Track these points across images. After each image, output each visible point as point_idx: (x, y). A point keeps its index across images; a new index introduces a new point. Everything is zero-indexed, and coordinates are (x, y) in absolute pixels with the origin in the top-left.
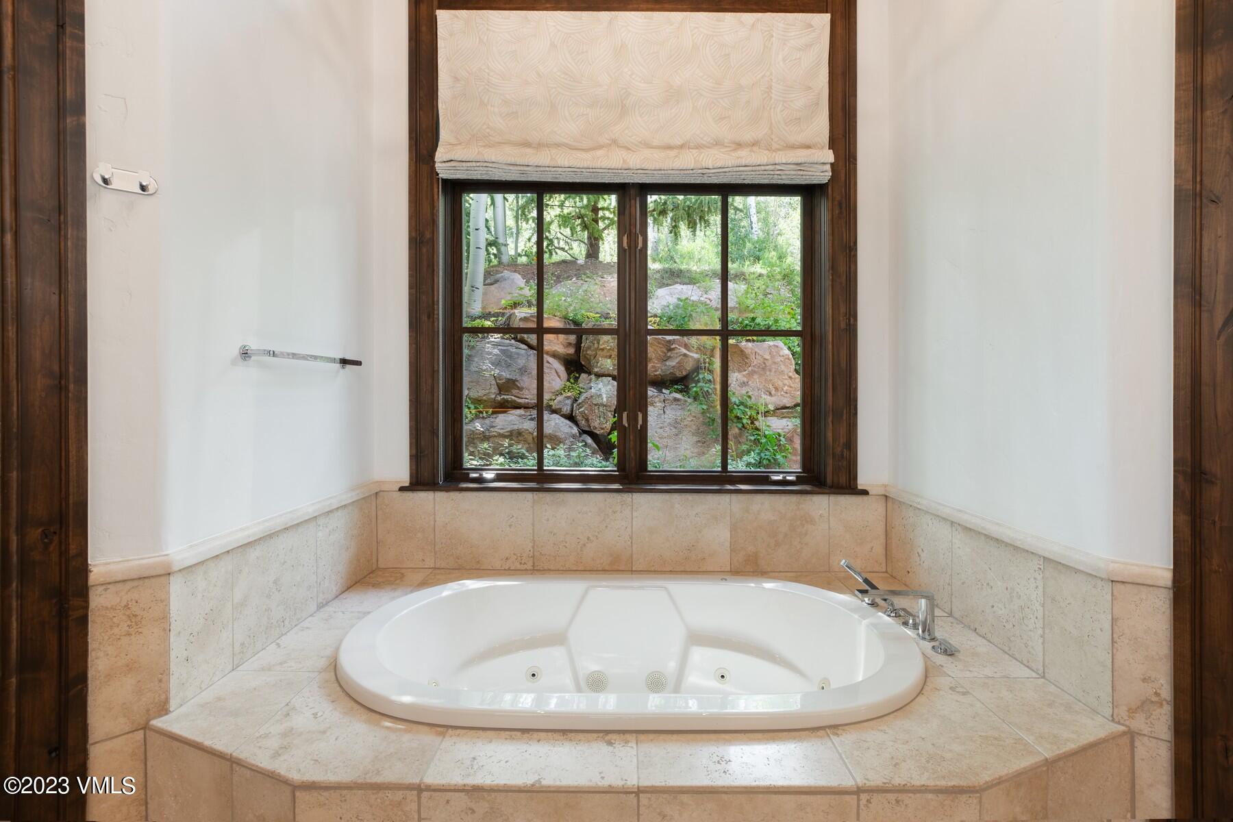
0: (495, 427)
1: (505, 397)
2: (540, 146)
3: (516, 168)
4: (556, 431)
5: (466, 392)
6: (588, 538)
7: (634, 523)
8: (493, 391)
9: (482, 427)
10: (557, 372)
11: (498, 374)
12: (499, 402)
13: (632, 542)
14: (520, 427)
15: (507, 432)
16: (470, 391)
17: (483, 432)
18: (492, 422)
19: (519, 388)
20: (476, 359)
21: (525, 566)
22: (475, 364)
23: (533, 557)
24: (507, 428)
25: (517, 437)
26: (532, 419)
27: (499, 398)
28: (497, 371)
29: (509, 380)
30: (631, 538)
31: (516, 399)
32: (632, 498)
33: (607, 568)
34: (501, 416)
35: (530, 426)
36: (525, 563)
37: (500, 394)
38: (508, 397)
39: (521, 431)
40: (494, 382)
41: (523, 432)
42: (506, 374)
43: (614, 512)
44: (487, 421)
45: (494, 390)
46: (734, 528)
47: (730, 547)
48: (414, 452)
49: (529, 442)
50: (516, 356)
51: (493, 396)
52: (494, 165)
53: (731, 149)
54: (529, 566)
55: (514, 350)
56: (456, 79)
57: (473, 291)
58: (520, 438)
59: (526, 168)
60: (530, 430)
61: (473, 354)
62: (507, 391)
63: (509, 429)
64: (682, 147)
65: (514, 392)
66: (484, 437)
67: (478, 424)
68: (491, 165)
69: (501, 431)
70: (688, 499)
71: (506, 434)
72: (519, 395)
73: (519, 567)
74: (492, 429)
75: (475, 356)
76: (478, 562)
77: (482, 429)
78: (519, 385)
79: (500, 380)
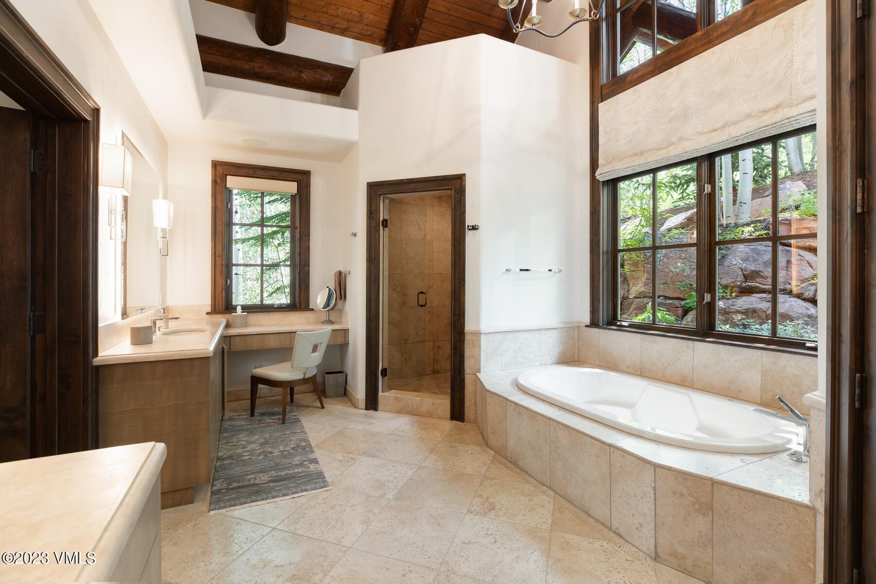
0: (734, 305)
1: (750, 284)
2: (642, 153)
3: (629, 169)
4: (788, 311)
5: (718, 280)
6: (668, 364)
7: (695, 360)
8: (739, 279)
9: (725, 305)
10: (809, 264)
11: (745, 267)
12: (744, 288)
13: (693, 371)
14: (756, 307)
15: (744, 309)
16: (722, 278)
17: (724, 309)
18: (734, 302)
19: (762, 277)
20: (730, 257)
21: (637, 373)
22: (728, 261)
23: (641, 369)
24: (745, 307)
25: (753, 314)
26: (768, 301)
27: (744, 285)
28: (745, 265)
29: (753, 271)
30: (693, 368)
31: (760, 285)
32: (693, 344)
33: (678, 383)
34: (744, 298)
35: (766, 306)
36: (637, 371)
37: (745, 282)
38: (752, 284)
39: (756, 309)
40: (740, 273)
41: (757, 310)
42: (752, 267)
43: (683, 351)
44: (730, 302)
45: (741, 278)
46: (764, 374)
47: (761, 387)
48: (591, 310)
49: (763, 318)
50: (763, 253)
51: (739, 283)
52: (619, 171)
53: (759, 117)
54: (639, 373)
55: (763, 248)
56: (606, 133)
57: (741, 206)
58: (754, 314)
59: (633, 168)
60: (764, 309)
61: (729, 253)
62: (751, 280)
63: (746, 308)
64: (723, 127)
65: (758, 280)
66: (725, 312)
67: (721, 303)
68: (617, 171)
69: (739, 309)
70: (729, 350)
71: (743, 311)
72: (764, 283)
73: (634, 372)
74: (732, 307)
75: (730, 255)
76: (616, 366)
77: (723, 307)
78: (763, 275)
79: (746, 271)
